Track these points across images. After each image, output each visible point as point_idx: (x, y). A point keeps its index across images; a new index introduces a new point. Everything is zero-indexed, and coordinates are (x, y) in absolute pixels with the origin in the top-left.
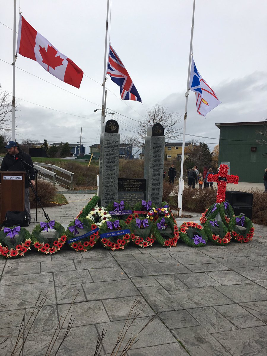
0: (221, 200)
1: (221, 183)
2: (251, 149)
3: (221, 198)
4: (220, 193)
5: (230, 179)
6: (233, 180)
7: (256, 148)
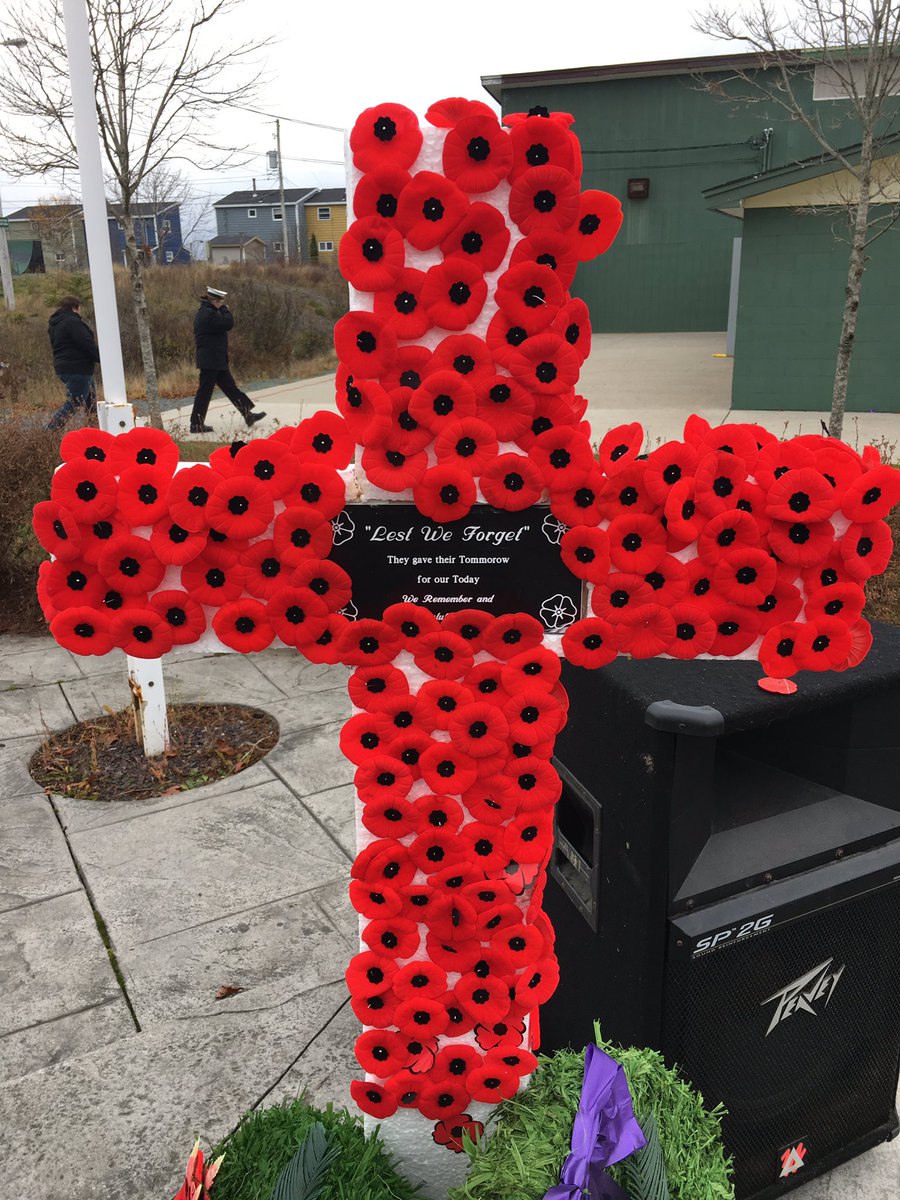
0: (458, 1063)
1: (416, 679)
2: (629, 187)
3: (457, 1019)
4: (420, 900)
5: (644, 559)
6: (747, 575)
7: (646, 182)
